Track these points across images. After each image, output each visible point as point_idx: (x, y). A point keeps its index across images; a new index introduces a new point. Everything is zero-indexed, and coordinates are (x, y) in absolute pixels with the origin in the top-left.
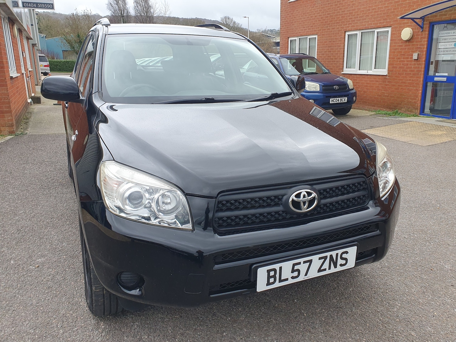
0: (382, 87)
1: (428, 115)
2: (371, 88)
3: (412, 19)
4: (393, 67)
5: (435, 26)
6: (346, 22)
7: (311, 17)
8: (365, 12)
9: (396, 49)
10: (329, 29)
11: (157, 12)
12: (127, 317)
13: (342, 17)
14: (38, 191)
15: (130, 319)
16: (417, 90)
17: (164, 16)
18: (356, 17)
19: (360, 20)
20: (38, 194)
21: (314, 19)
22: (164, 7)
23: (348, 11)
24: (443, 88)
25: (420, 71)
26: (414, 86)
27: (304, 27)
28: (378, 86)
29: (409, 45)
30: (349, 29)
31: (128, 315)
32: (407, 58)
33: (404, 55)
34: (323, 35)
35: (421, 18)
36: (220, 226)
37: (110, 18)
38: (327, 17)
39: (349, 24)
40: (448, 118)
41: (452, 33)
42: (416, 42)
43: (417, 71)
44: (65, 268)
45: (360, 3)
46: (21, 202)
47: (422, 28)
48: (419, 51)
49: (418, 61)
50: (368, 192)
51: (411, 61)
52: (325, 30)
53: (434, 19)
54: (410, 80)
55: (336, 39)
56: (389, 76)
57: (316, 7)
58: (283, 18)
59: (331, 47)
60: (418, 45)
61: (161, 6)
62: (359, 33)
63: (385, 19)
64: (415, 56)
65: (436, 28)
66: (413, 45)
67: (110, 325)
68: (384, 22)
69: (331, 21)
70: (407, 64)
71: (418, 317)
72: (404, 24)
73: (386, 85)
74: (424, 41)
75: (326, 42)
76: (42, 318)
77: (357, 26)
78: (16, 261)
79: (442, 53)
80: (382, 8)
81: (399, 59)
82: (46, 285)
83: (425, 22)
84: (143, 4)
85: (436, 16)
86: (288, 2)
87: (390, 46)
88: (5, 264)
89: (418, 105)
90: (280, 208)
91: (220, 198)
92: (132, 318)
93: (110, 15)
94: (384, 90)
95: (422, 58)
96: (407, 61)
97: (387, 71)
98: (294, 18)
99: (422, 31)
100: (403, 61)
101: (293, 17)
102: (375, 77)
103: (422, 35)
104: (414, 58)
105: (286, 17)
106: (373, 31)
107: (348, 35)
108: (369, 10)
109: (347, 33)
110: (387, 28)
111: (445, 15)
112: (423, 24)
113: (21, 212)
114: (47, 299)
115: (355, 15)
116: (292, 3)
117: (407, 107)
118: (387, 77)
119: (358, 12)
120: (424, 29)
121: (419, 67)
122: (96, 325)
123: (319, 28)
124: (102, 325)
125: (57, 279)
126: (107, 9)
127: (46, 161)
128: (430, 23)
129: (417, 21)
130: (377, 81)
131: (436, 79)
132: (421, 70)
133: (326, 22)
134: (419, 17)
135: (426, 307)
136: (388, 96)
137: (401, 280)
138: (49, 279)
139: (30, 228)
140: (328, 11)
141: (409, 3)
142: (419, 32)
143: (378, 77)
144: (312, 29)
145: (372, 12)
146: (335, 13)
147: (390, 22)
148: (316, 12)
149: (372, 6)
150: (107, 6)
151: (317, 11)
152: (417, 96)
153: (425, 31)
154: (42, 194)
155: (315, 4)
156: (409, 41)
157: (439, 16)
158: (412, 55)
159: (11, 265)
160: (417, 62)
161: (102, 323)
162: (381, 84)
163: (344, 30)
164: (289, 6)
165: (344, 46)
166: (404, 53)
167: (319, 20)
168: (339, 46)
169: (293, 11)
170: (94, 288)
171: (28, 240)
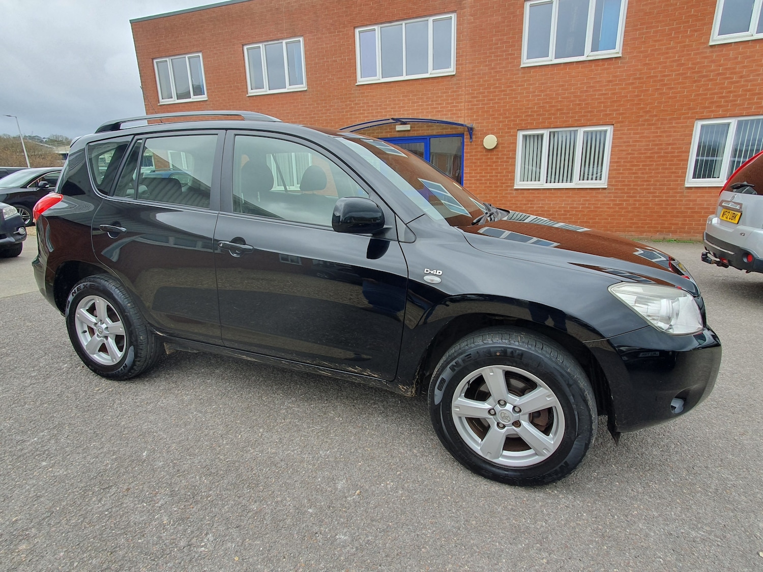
86: (158, 104)
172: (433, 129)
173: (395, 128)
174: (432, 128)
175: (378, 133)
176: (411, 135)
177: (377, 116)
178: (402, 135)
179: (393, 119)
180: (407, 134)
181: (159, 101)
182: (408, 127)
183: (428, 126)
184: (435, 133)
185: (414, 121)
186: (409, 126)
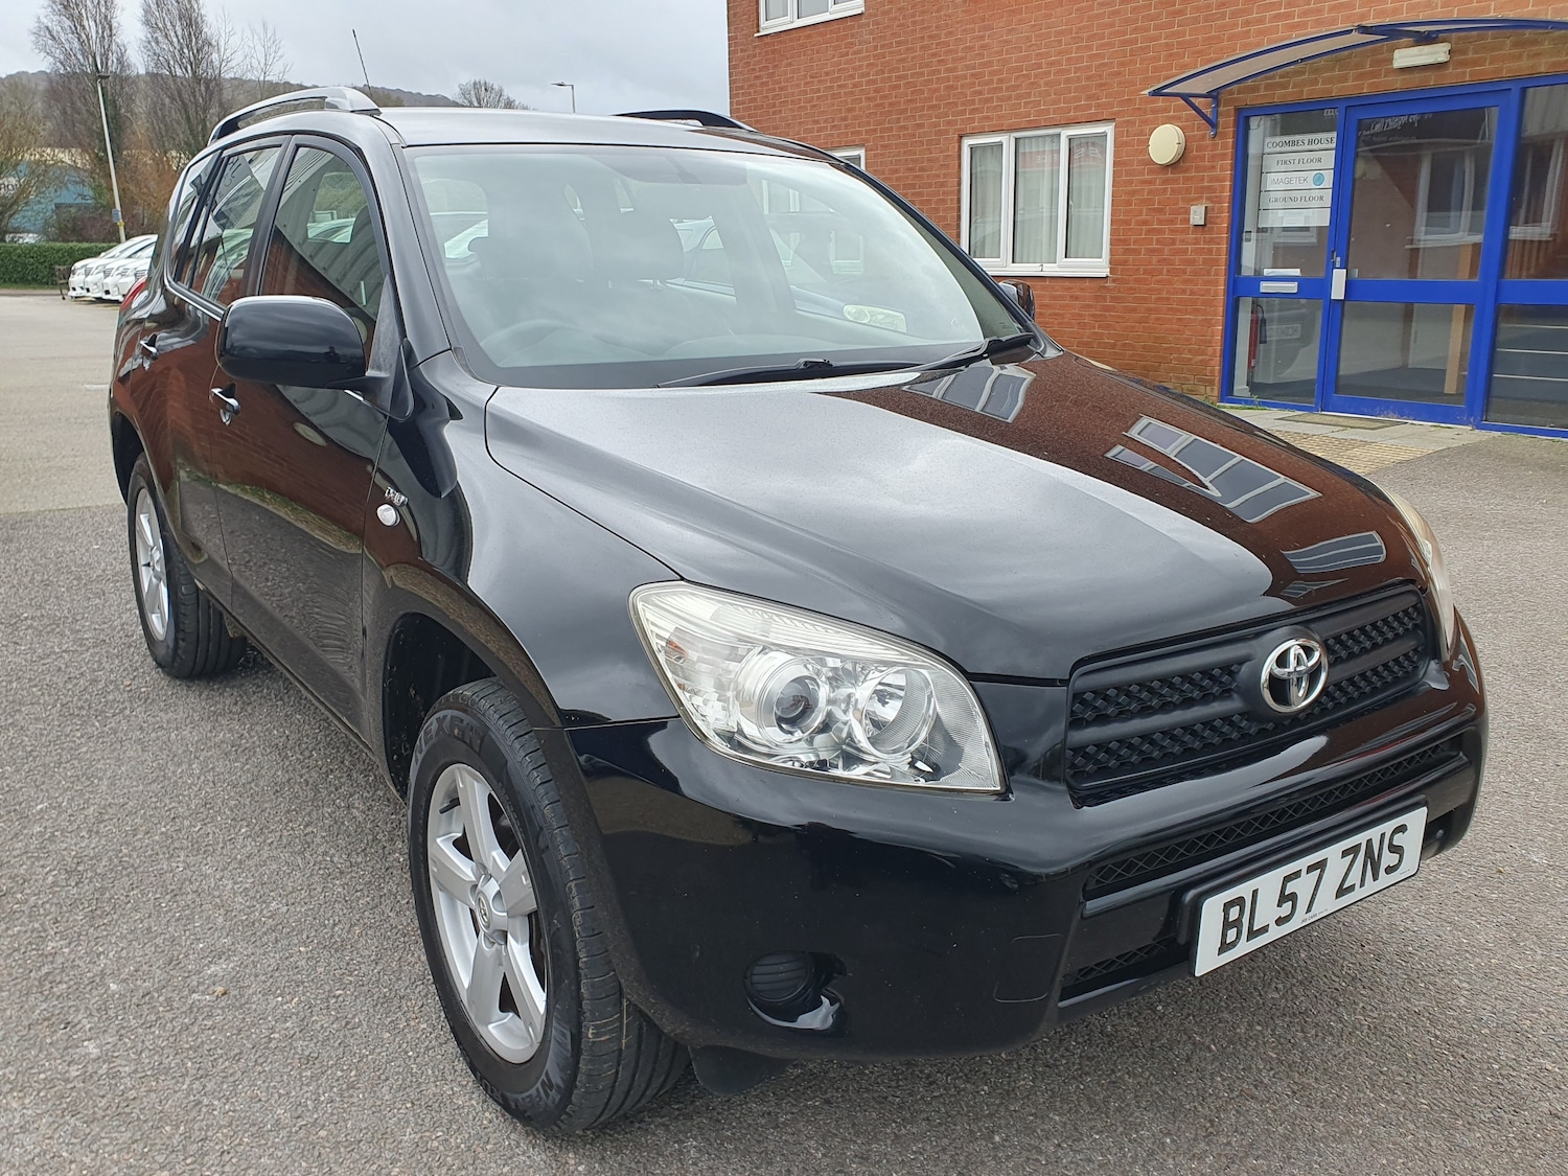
0: (1093, 316)
1: (1246, 402)
2: (1056, 322)
3: (1185, 97)
4: (1127, 251)
5: (1254, 122)
6: (963, 104)
7: (840, 87)
8: (1024, 72)
9: (1134, 192)
10: (905, 128)
11: (233, 63)
12: (643, 1125)
13: (947, 87)
14: (59, 726)
15: (660, 1132)
16: (1209, 323)
17: (262, 79)
18: (996, 88)
19: (1009, 98)
20: (67, 736)
21: (852, 92)
22: (259, 48)
23: (967, 67)
24: (1276, 314)
25: (1216, 262)
26: (1198, 310)
27: (817, 122)
28: (1080, 315)
29: (1176, 181)
30: (973, 129)
31: (647, 1119)
32: (1172, 222)
33: (1160, 211)
34: (884, 147)
35: (1209, 95)
36: (1080, 774)
37: (51, 81)
38: (898, 87)
39: (973, 111)
40: (1310, 410)
41: (1306, 143)
42: (1198, 169)
43: (1205, 262)
44: (327, 988)
45: (1006, 41)
46: (17, 771)
47: (1213, 125)
48: (1208, 199)
49: (1206, 229)
50: (1425, 636)
51: (1185, 231)
52: (891, 129)
53: (1250, 99)
54: (1184, 291)
55: (929, 160)
56: (1114, 281)
57: (854, 53)
58: (738, 88)
59: (913, 186)
60: (1203, 180)
61: (251, 45)
62: (1007, 140)
63: (1094, 94)
64: (1197, 215)
65: (1258, 128)
66: (1186, 179)
67: (603, 1158)
68: (1089, 107)
69: (911, 101)
70: (1173, 242)
71: (1535, 1015)
72: (1154, 111)
73: (1107, 309)
74: (1222, 166)
75: (896, 171)
76: (343, 1165)
77: (999, 117)
78: (124, 981)
79: (1281, 205)
80: (1081, 59)
81: (1145, 223)
82: (293, 1051)
83: (1221, 109)
84: (179, 33)
85: (1255, 89)
86: (756, 35)
87: (1115, 184)
88: (87, 996)
89: (1212, 372)
90: (1233, 704)
91: (1080, 683)
92: (667, 1127)
93: (48, 71)
94: (1099, 327)
95: (1218, 220)
96: (1172, 231)
97: (1108, 265)
98: (781, 89)
99: (1215, 135)
100: (1160, 231)
101: (777, 86)
102: (1067, 284)
103: (1214, 147)
104: (1192, 222)
105: (751, 86)
106: (1052, 135)
107: (972, 149)
108: (1039, 66)
109: (967, 142)
110: (1100, 124)
111: (1284, 86)
112: (1217, 114)
113: (39, 807)
114: (322, 1098)
115: (990, 82)
116: (766, 40)
117: (1179, 378)
118: (1108, 284)
119: (1000, 72)
120: (1220, 130)
121: (1210, 251)
122: (554, 1165)
123: (868, 123)
124: (573, 1162)
125: (322, 1026)
126: (38, 51)
127: (26, 618)
128: (1238, 110)
129: (1196, 101)
130: (1077, 298)
131: (1265, 287)
132: (1218, 260)
133: (891, 104)
134: (1205, 92)
135: (1542, 984)
136: (1113, 346)
137: (1432, 911)
138: (292, 1032)
139: (110, 859)
140: (898, 68)
141: (1167, 45)
142: (1203, 137)
143: (1078, 284)
144: (846, 126)
145: (1050, 72)
146: (922, 74)
147: (1111, 105)
148: (855, 69)
149: (1047, 53)
150: (33, 38)
151: (860, 67)
152: (1210, 342)
153: (1224, 136)
154: (82, 736)
155: (851, 43)
156: (1173, 166)
157: (1266, 89)
158: (1188, 212)
159: (117, 996)
160: (1203, 232)
161: (570, 1155)
162: (1089, 306)
163: (955, 130)
164: (758, 51)
165: (959, 184)
166: (1159, 203)
167: (868, 99)
168: (943, 185)
169: (776, 66)
170: (591, 1031)
171: (129, 905)
172: (1538, 55)
173: (1391, 60)
174: (1535, 49)
175: (1330, 80)
176: (1447, 82)
177: (1303, 25)
178: (1415, 81)
179: (1364, 30)
180: (1432, 80)
181: (758, 26)
182: (1437, 53)
183: (1516, 45)
184: (1543, 66)
185: (1462, 32)
186: (1445, 47)
